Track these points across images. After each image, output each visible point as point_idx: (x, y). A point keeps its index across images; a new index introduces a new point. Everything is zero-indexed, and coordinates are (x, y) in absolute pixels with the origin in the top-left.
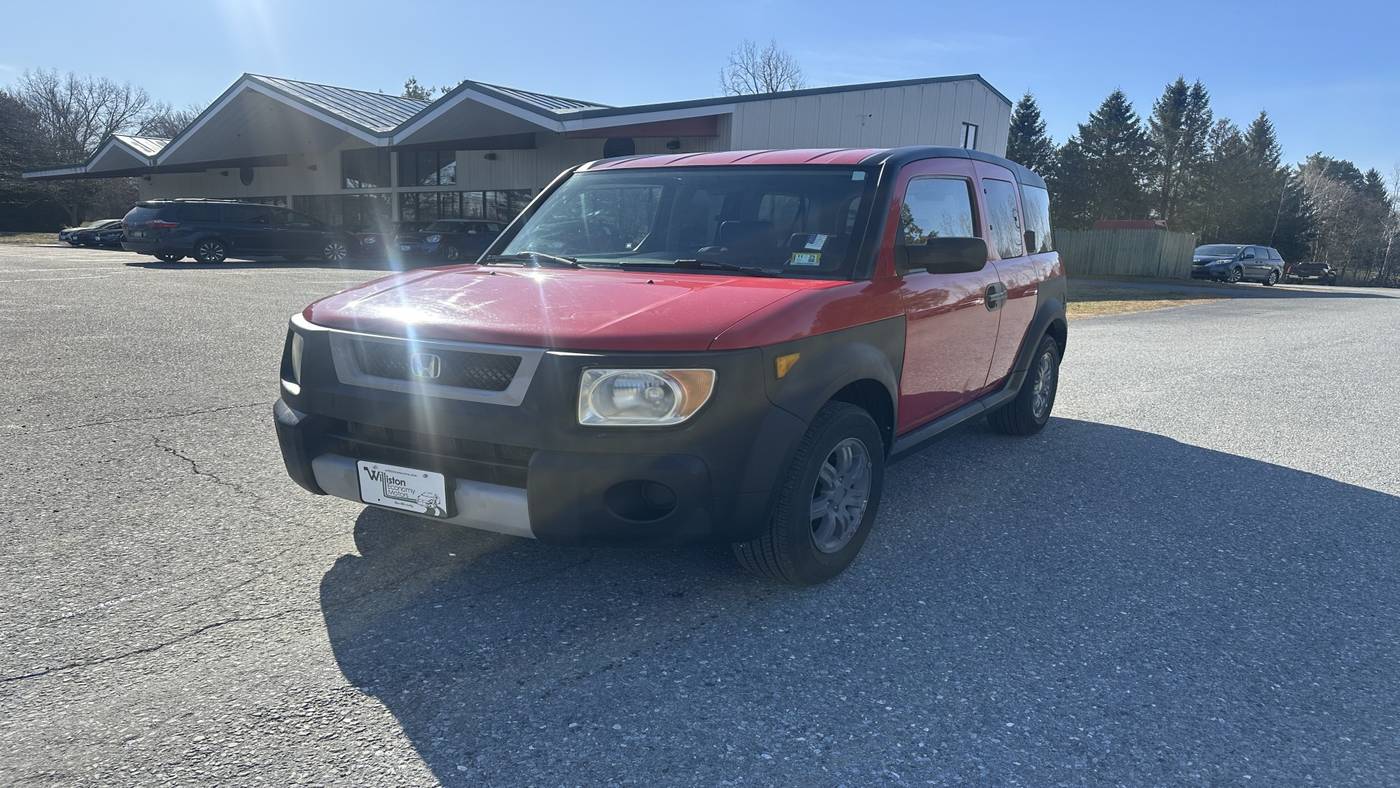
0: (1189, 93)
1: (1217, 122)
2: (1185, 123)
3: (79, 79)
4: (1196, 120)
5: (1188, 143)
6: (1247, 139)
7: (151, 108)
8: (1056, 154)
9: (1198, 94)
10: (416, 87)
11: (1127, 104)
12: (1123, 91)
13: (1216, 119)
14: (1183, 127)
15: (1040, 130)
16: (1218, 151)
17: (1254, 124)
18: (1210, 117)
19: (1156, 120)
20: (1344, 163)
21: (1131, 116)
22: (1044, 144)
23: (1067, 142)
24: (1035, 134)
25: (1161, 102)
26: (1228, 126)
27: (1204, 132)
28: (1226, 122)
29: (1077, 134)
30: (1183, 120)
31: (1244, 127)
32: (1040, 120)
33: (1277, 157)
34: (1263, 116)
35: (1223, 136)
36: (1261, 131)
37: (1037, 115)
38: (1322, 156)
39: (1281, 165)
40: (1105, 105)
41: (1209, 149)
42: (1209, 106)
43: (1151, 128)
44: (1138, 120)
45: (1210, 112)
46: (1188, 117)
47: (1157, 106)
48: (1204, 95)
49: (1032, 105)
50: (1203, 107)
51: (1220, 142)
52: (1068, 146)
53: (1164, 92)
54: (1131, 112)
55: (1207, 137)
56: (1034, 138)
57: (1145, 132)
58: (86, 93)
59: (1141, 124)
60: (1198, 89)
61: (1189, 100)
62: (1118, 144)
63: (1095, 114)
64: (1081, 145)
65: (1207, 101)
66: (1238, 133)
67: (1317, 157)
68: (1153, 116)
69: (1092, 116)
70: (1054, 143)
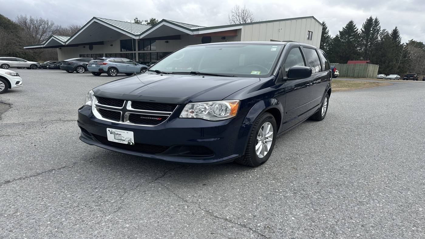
0: (373, 21)
1: (382, 30)
2: (372, 30)
3: (33, 18)
4: (376, 29)
5: (373, 37)
6: (391, 35)
7: (55, 27)
8: (332, 40)
9: (377, 22)
10: (137, 20)
11: (354, 24)
12: (353, 21)
13: (382, 29)
14: (371, 32)
15: (327, 33)
16: (382, 39)
17: (393, 30)
18: (380, 28)
19: (363, 30)
20: (420, 42)
21: (355, 28)
22: (328, 37)
23: (335, 36)
24: (326, 34)
25: (365, 24)
26: (385, 31)
27: (378, 33)
28: (385, 30)
29: (339, 34)
30: (371, 29)
31: (390, 32)
32: (327, 30)
33: (400, 41)
34: (396, 28)
35: (384, 34)
36: (395, 32)
37: (326, 28)
38: (413, 40)
39: (401, 43)
40: (347, 25)
41: (379, 38)
42: (379, 25)
43: (361, 32)
44: (357, 30)
45: (380, 27)
46: (373, 28)
47: (364, 25)
48: (378, 22)
49: (325, 25)
50: (378, 26)
51: (383, 36)
52: (335, 38)
53: (366, 21)
54: (356, 27)
55: (379, 35)
56: (325, 35)
57: (360, 33)
58: (36, 22)
59: (358, 31)
60: (376, 19)
61: (373, 23)
62: (351, 37)
63: (344, 28)
64: (340, 37)
65: (379, 23)
66: (388, 33)
67: (412, 40)
68: (362, 28)
69: (343, 28)
70: (331, 37)
